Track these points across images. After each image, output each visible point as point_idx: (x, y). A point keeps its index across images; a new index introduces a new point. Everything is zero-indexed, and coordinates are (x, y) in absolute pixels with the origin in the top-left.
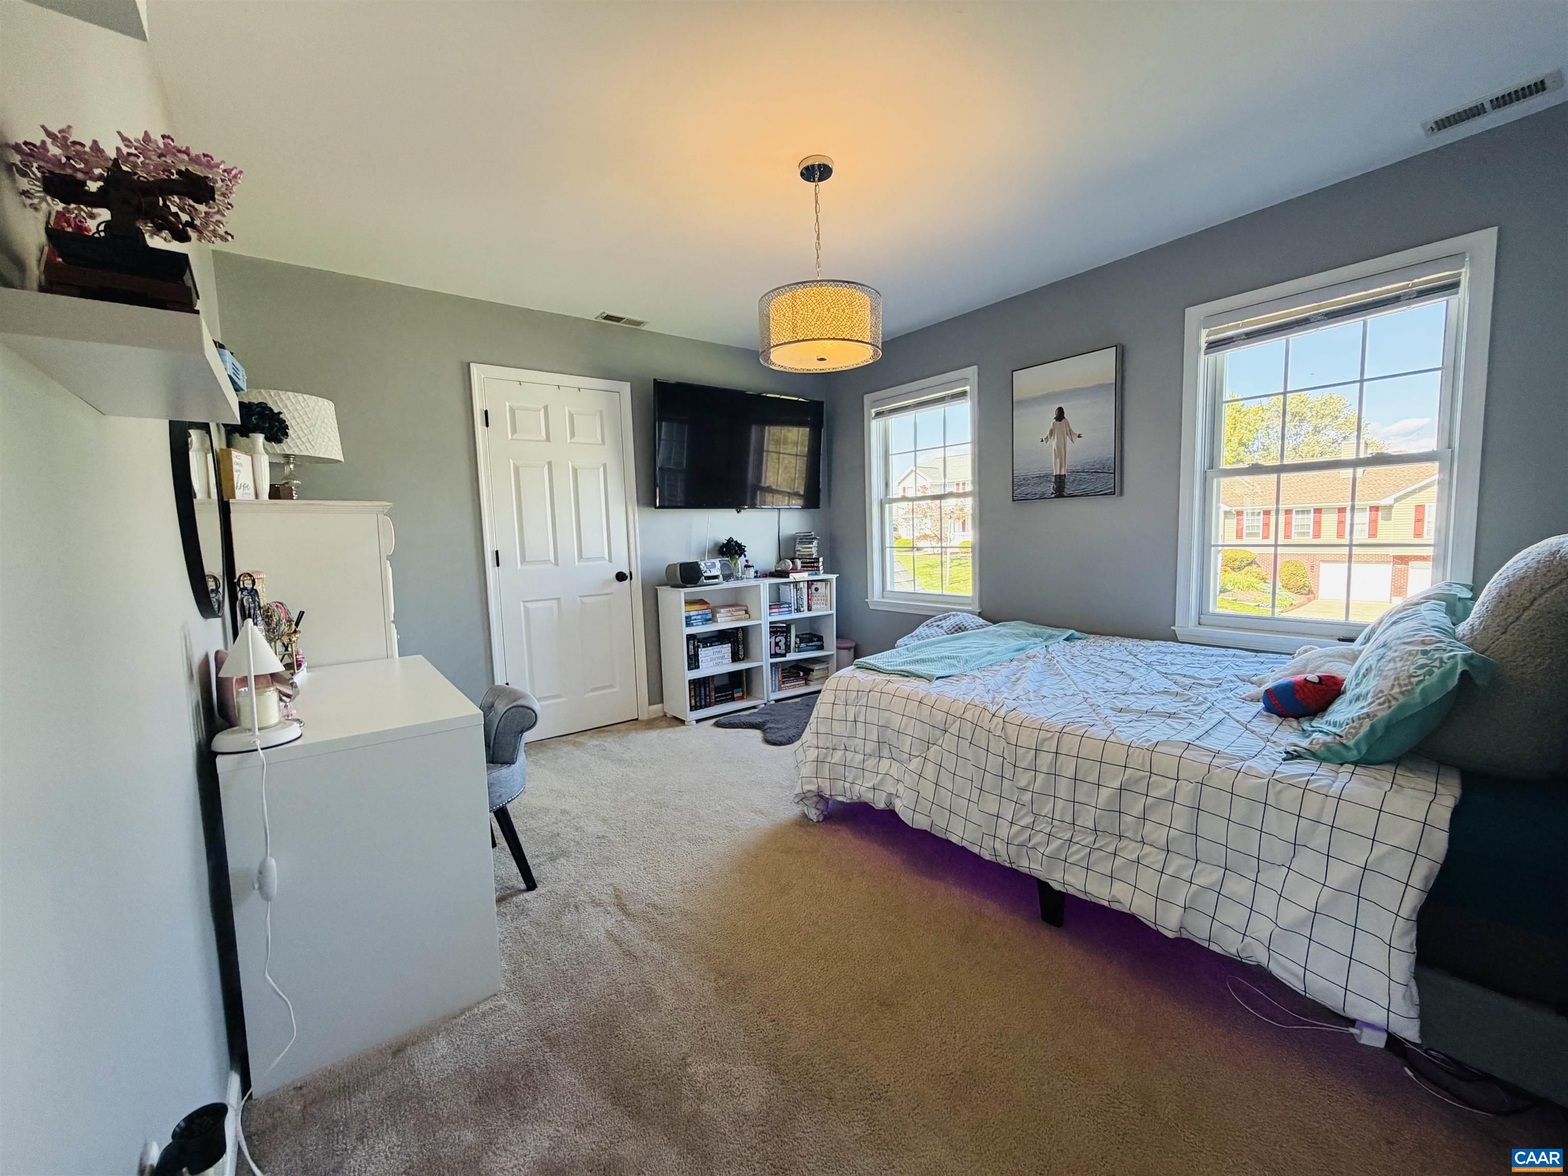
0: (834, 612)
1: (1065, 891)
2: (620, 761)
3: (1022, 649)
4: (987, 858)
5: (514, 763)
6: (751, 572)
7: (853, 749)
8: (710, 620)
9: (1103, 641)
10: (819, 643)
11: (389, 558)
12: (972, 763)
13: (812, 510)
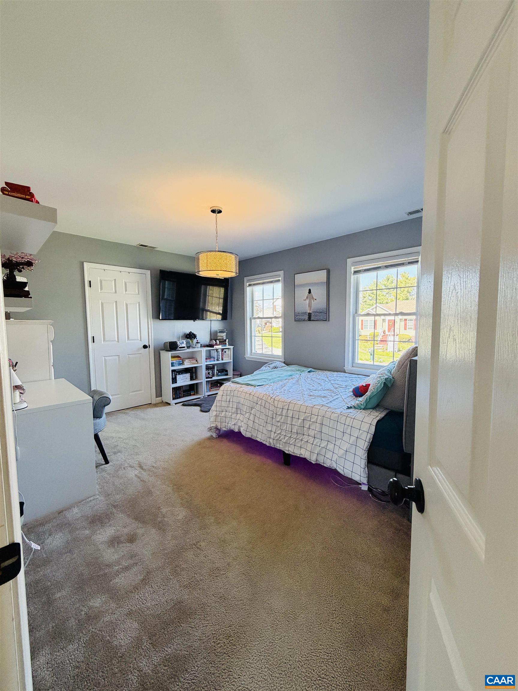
0: (232, 361)
1: (289, 453)
2: (143, 419)
3: (291, 375)
4: (268, 445)
5: (101, 418)
6: (199, 345)
7: (228, 411)
8: (181, 364)
9: (320, 372)
10: (226, 373)
11: (51, 341)
12: (264, 414)
13: (224, 321)
